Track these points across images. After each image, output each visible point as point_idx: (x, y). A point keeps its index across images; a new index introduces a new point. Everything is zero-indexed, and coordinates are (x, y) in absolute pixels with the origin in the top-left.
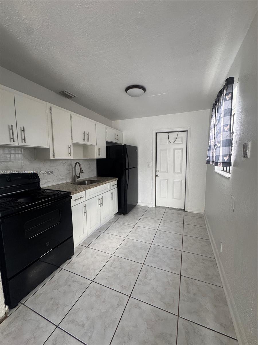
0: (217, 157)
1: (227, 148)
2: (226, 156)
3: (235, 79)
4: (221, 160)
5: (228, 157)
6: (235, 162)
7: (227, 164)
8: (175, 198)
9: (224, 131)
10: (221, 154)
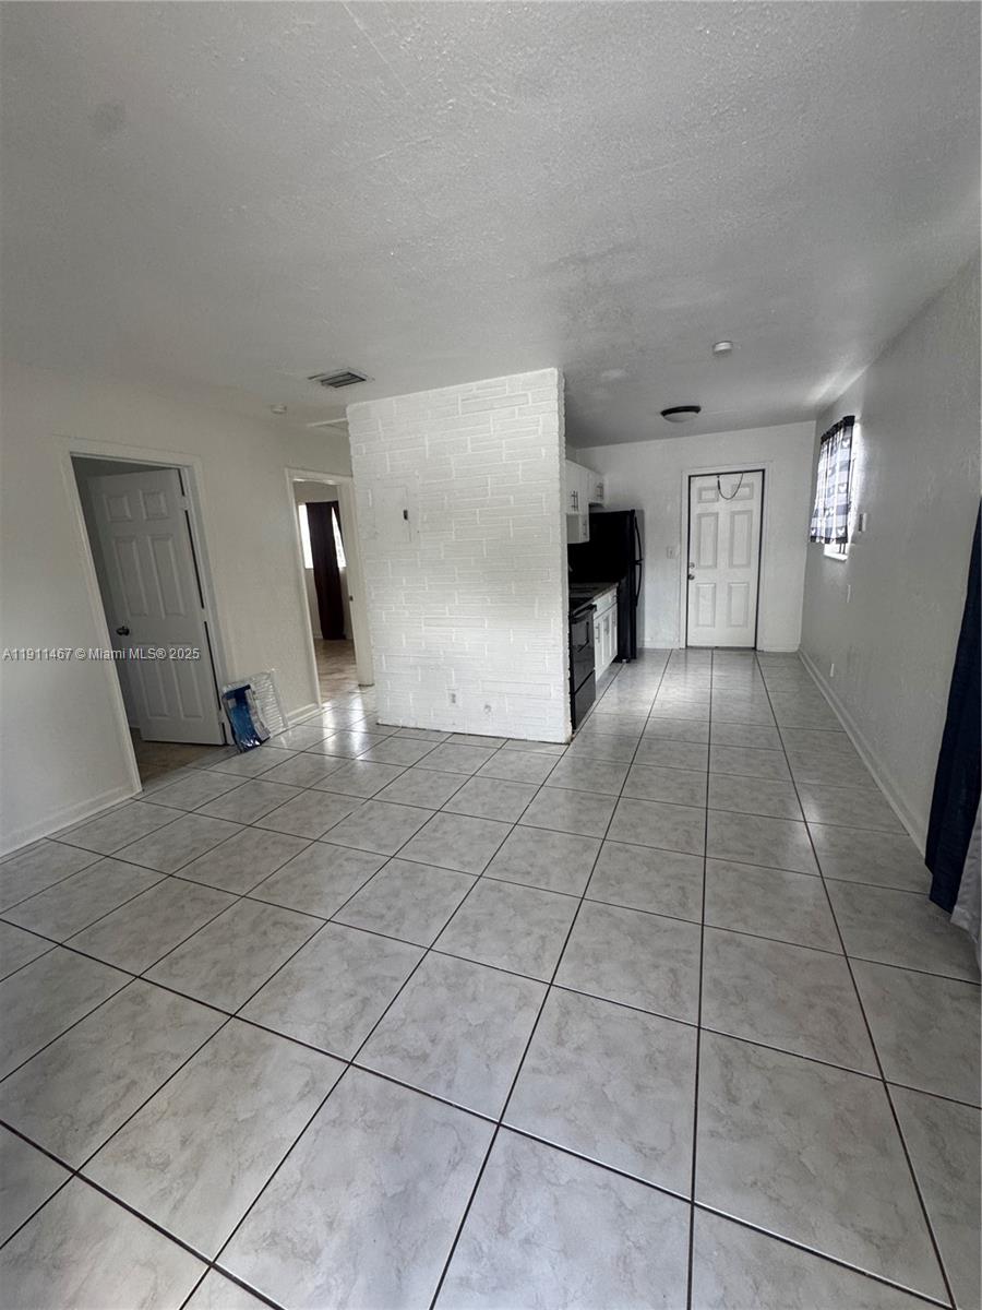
0: (828, 530)
1: (842, 517)
2: (841, 528)
3: (856, 419)
4: (834, 536)
5: (843, 531)
6: (853, 537)
7: (842, 540)
8: (733, 623)
9: (839, 492)
10: (834, 527)
